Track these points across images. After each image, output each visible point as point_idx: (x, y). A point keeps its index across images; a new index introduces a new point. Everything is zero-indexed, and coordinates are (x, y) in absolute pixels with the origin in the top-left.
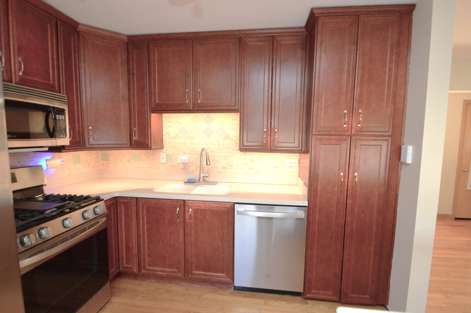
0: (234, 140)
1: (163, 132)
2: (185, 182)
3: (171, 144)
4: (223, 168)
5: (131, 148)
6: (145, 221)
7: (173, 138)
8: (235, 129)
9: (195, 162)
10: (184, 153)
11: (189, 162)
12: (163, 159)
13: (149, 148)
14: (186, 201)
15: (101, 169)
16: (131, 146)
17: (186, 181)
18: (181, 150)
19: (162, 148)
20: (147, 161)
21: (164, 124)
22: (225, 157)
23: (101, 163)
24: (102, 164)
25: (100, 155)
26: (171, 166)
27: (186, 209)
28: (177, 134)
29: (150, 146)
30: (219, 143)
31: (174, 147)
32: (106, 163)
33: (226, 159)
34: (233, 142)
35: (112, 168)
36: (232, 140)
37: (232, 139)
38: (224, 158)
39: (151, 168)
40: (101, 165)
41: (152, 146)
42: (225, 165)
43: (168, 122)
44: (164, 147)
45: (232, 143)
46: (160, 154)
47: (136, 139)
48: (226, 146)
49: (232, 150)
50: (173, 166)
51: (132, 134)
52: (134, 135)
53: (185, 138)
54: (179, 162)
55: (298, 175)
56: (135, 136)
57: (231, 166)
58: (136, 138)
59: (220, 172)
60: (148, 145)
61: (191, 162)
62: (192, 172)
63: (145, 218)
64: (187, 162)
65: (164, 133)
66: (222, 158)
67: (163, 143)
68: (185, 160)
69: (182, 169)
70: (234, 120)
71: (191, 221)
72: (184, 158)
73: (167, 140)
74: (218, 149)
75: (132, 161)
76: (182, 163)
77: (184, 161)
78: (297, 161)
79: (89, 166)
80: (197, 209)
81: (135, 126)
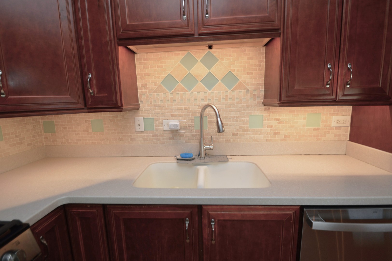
0: (250, 90)
1: (137, 83)
2: (178, 159)
3: (151, 102)
4: (233, 135)
5: (87, 110)
6: (124, 245)
7: (154, 92)
8: (252, 73)
9: (190, 128)
10: (172, 115)
11: (181, 129)
12: (139, 126)
13: (119, 108)
14: (204, 207)
15: (45, 145)
16: (86, 106)
17: (179, 157)
18: (167, 111)
19: (138, 109)
20: (114, 129)
21: (138, 70)
22: (237, 117)
23: (43, 136)
24: (46, 138)
25: (41, 124)
26: (153, 136)
27: (205, 221)
28: (160, 85)
29: (119, 105)
30: (227, 96)
31: (155, 106)
32: (51, 136)
33: (237, 121)
34: (249, 94)
35: (62, 143)
36: (248, 91)
37: (248, 89)
38: (235, 119)
39: (122, 139)
40: (44, 140)
41: (123, 104)
42: (237, 130)
43: (144, 67)
44: (140, 107)
45: (247, 95)
46: (134, 118)
47: (94, 94)
48: (238, 100)
49: (248, 106)
50: (156, 136)
51: (87, 86)
52: (89, 86)
53: (173, 92)
54: (164, 129)
55: (348, 139)
56: (91, 87)
57: (247, 130)
58: (94, 92)
59: (229, 140)
60: (117, 103)
61: (183, 128)
62: (186, 142)
63: (124, 240)
64: (178, 128)
65: (139, 85)
66: (232, 119)
67: (138, 102)
68: (175, 125)
69: (170, 139)
70: (252, 58)
71: (213, 242)
72: (174, 122)
73: (143, 96)
74: (226, 106)
75: (90, 131)
76: (170, 129)
77: (173, 128)
78: (349, 118)
79: (22, 143)
80: (224, 220)
81: (90, 71)
